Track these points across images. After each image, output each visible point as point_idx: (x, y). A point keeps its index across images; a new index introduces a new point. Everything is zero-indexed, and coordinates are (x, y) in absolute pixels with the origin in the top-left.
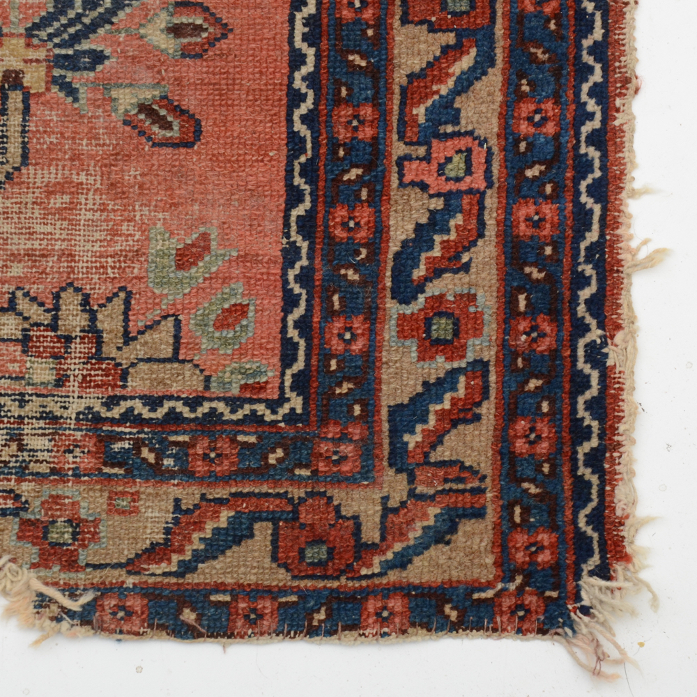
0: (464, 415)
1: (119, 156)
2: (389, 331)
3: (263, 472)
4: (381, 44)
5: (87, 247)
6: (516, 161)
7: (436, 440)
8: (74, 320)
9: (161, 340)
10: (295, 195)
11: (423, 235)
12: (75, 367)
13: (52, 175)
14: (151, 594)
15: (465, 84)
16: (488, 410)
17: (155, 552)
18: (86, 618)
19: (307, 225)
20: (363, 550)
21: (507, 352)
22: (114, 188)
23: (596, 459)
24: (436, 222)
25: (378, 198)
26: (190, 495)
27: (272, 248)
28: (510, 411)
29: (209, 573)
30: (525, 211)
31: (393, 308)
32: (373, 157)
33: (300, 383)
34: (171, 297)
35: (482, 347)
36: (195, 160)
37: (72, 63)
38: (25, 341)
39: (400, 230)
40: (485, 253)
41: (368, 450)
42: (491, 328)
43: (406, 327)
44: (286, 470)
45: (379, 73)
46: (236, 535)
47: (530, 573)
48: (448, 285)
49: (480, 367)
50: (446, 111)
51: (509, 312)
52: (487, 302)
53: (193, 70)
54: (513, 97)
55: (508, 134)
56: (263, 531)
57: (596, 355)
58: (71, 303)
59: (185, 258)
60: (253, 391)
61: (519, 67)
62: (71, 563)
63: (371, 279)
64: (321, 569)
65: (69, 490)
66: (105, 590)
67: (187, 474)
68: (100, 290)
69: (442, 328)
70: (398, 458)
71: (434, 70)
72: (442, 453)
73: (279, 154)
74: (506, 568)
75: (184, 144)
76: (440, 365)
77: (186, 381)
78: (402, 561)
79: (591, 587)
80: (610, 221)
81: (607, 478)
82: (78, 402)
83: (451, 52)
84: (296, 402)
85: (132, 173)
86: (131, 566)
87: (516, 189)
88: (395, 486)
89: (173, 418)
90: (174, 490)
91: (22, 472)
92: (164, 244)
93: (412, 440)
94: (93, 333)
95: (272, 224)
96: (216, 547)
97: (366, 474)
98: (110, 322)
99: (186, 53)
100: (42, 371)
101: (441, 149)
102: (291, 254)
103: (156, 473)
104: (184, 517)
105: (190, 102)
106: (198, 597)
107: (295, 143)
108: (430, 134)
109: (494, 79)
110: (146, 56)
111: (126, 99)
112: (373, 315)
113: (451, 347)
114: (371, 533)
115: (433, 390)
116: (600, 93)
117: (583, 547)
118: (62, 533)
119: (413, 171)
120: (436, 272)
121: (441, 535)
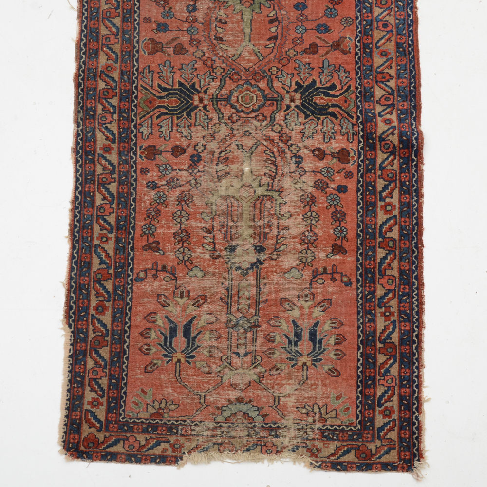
0: (391, 429)
1: (325, 378)
2: (377, 413)
3: (353, 440)
4: (375, 358)
5: (319, 396)
6: (401, 381)
7: (386, 434)
8: (316, 410)
9: (333, 414)
10: (358, 387)
11: (383, 394)
12: (317, 419)
13: (312, 382)
14: (332, 463)
15: (391, 365)
16: (396, 428)
17: (333, 455)
18: (320, 467)
19: (361, 392)
20: (372, 455)
21: (400, 417)
22: (324, 385)
23: (417, 438)
24: (386, 392)
25: (375, 387)
26: (339, 444)
27: (354, 397)
28: (401, 429)
29: (343, 459)
30: (403, 390)
31: (378, 408)
32: (373, 379)
33: (360, 423)
34: (335, 406)
35: (395, 416)
36: (339, 379)
37: (316, 361)
38: (307, 414)
39: (379, 393)
40: (395, 398)
41: (373, 436)
42: (397, 413)
43: (380, 412)
44: (357, 439)
45: (375, 363)
46: (348, 452)
47: (404, 461)
48: (388, 404)
49: (395, 420)
50: (388, 371)
51: (400, 410)
52: (396, 408)
53: (339, 362)
54: (400, 368)
55: (400, 376)
56: (353, 451)
57: (417, 418)
58: (316, 407)
59: (338, 398)
60: (350, 425)
61: (401, 363)
62: (316, 457)
63: (373, 403)
64: (364, 459)
65: (316, 443)
66: (323, 462)
67: (338, 440)
68: (321, 404)
69: (387, 412)
70: (379, 437)
71: (385, 363)
72: (387, 437)
73: (355, 378)
74: (400, 459)
75: (337, 376)
76: (387, 420)
77: (338, 422)
78: (380, 457)
79: (416, 463)
80: (419, 393)
81: (419, 442)
82: (317, 426)
83: (388, 359)
84: (359, 426)
85: (327, 382)
86: (328, 457)
87: (401, 386)
88: (378, 443)
89: (335, 429)
90: (336, 443)
91: (307, 439)
92: (333, 396)
93: (382, 434)
94: (320, 412)
95: (354, 392)
96: (344, 454)
97: (373, 440)
98: (323, 410)
99: (338, 359)
100: (310, 420)
101: (387, 378)
102: (358, 398)
103: (332, 440)
104: (338, 448)
105: (338, 368)
106: (341, 464)
107: (358, 376)
108: (384, 375)
109: (397, 365)
110: (330, 360)
111: (326, 368)
112: (374, 410)
113: (389, 416)
114: (374, 452)
115: (386, 424)
116: (417, 368)
117: (415, 456)
118: (315, 451)
119: (381, 382)
120: (386, 402)
121: (387, 453)
